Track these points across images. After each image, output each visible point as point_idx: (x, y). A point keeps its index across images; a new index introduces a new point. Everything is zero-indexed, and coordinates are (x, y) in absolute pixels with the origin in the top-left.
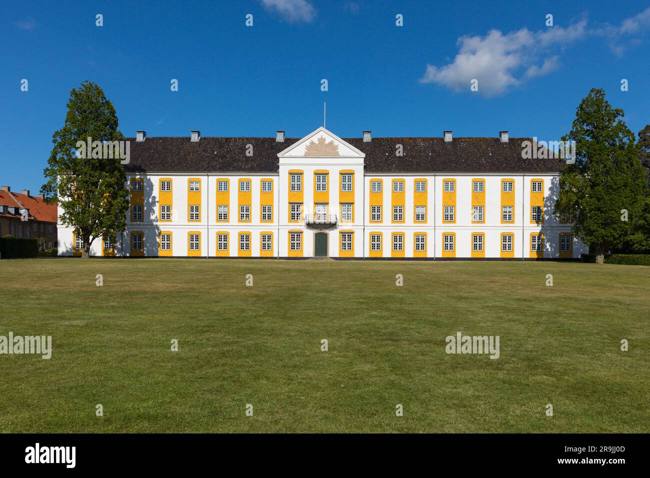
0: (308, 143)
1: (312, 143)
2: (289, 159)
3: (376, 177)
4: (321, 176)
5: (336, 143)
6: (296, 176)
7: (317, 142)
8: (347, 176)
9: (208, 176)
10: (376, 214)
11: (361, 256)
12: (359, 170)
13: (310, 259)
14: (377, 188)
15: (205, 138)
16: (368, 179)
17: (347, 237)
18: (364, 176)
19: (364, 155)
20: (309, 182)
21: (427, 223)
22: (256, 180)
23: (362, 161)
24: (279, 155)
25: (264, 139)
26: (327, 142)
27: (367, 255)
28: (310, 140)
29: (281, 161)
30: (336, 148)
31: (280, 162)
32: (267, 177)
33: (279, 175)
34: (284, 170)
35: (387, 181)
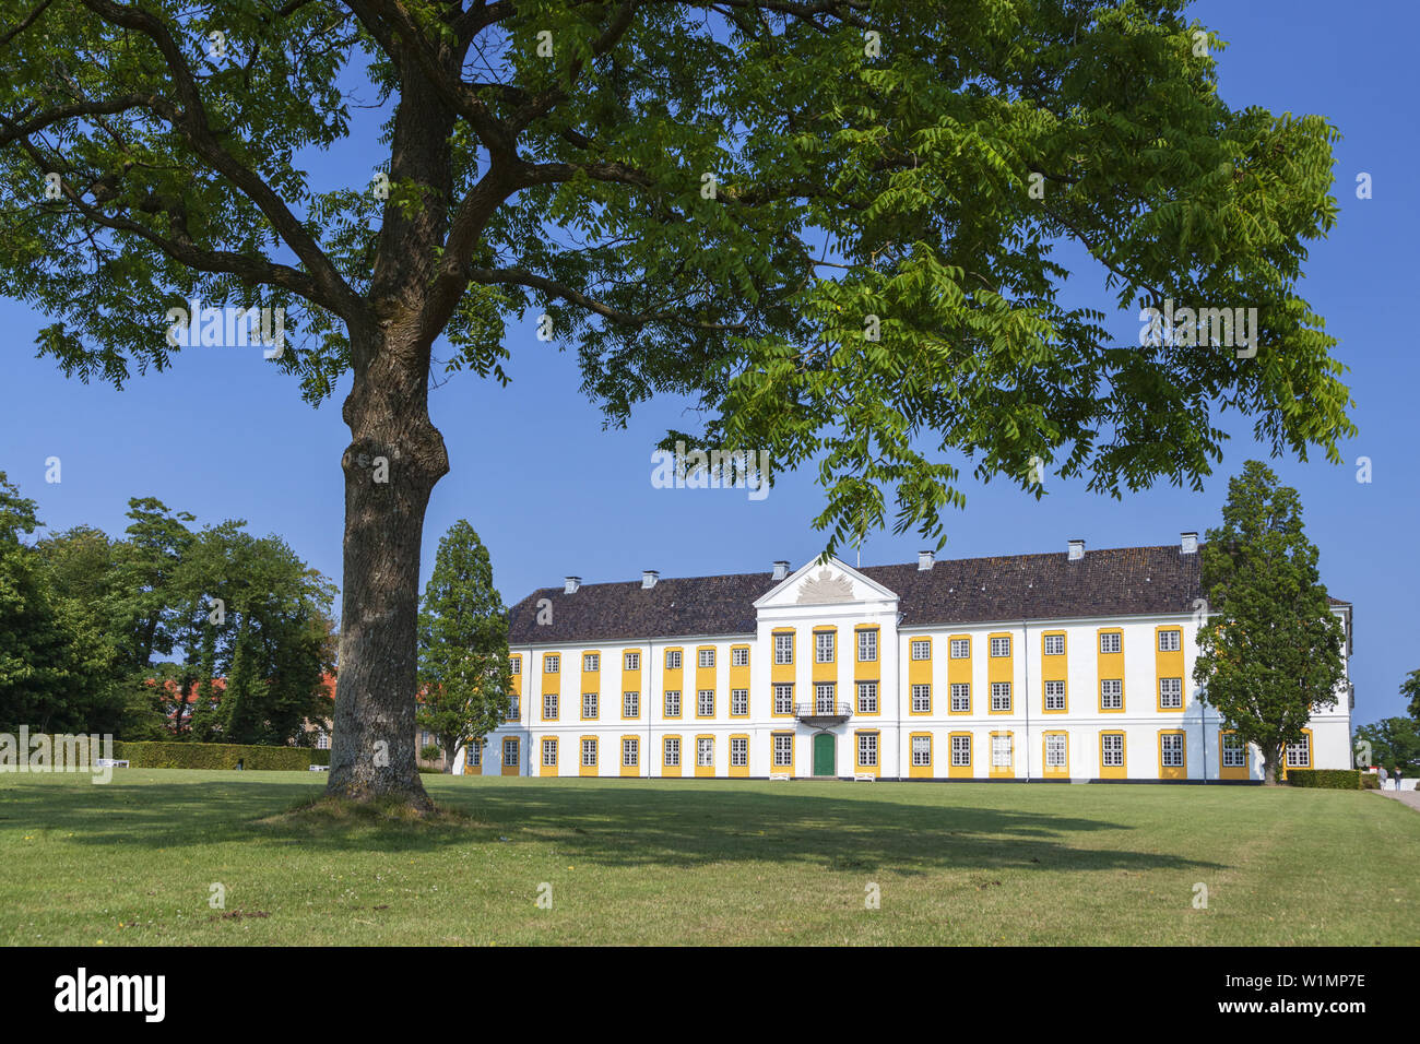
0: (802, 581)
1: (810, 581)
2: (771, 610)
3: (921, 634)
4: (825, 635)
5: (849, 578)
6: (784, 637)
7: (817, 579)
8: (868, 634)
9: (651, 643)
10: (921, 697)
11: (894, 775)
12: (888, 624)
13: (799, 781)
14: (922, 652)
15: (664, 581)
16: (905, 639)
17: (868, 740)
18: (898, 632)
19: (895, 597)
20: (804, 647)
21: (1013, 714)
22: (724, 648)
23: (893, 607)
24: (756, 604)
25: (754, 575)
26: (833, 578)
27: (905, 774)
28: (805, 576)
29: (761, 614)
30: (849, 586)
31: (759, 616)
32: (741, 642)
33: (756, 638)
34: (764, 630)
35: (940, 640)
